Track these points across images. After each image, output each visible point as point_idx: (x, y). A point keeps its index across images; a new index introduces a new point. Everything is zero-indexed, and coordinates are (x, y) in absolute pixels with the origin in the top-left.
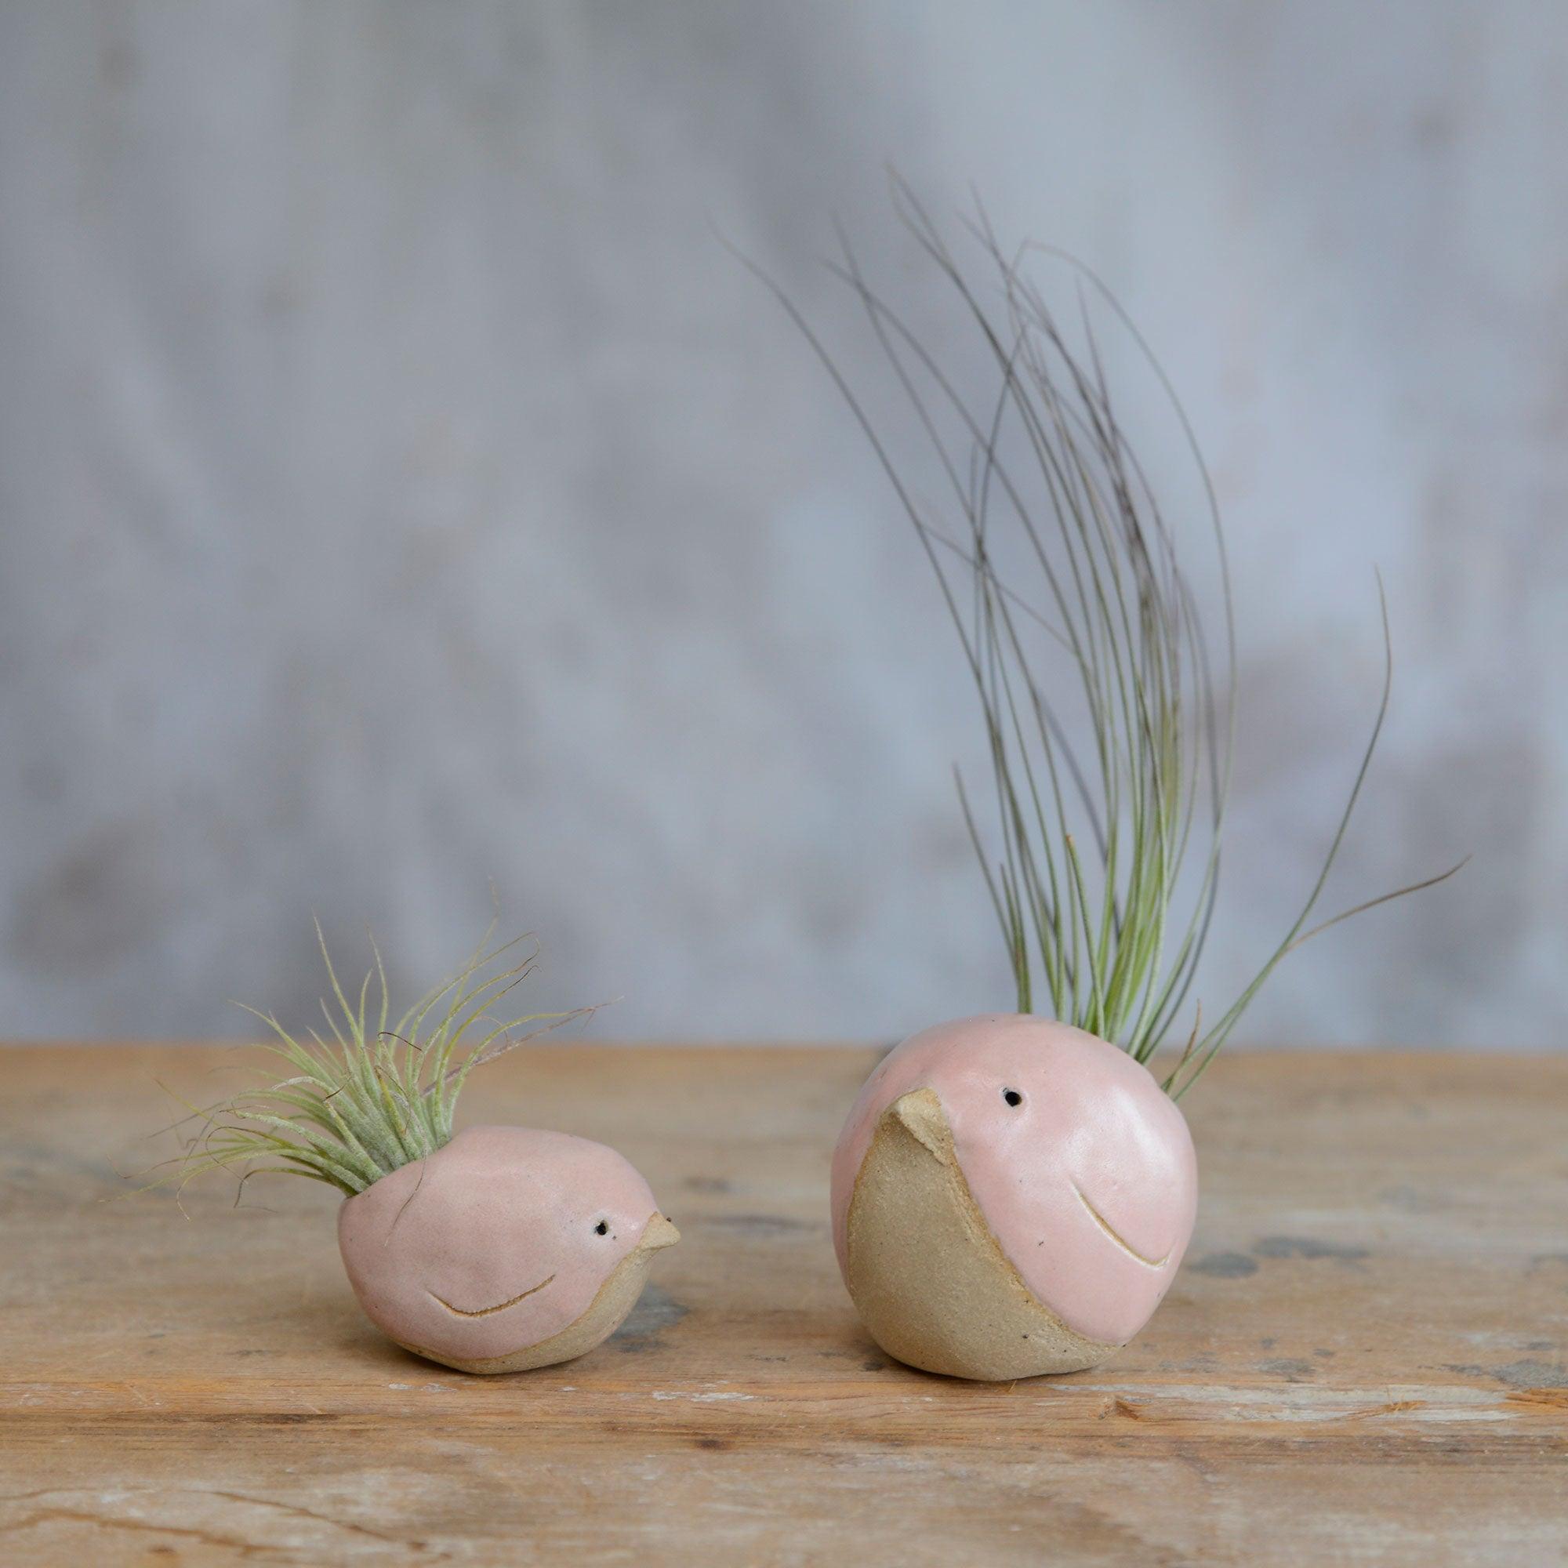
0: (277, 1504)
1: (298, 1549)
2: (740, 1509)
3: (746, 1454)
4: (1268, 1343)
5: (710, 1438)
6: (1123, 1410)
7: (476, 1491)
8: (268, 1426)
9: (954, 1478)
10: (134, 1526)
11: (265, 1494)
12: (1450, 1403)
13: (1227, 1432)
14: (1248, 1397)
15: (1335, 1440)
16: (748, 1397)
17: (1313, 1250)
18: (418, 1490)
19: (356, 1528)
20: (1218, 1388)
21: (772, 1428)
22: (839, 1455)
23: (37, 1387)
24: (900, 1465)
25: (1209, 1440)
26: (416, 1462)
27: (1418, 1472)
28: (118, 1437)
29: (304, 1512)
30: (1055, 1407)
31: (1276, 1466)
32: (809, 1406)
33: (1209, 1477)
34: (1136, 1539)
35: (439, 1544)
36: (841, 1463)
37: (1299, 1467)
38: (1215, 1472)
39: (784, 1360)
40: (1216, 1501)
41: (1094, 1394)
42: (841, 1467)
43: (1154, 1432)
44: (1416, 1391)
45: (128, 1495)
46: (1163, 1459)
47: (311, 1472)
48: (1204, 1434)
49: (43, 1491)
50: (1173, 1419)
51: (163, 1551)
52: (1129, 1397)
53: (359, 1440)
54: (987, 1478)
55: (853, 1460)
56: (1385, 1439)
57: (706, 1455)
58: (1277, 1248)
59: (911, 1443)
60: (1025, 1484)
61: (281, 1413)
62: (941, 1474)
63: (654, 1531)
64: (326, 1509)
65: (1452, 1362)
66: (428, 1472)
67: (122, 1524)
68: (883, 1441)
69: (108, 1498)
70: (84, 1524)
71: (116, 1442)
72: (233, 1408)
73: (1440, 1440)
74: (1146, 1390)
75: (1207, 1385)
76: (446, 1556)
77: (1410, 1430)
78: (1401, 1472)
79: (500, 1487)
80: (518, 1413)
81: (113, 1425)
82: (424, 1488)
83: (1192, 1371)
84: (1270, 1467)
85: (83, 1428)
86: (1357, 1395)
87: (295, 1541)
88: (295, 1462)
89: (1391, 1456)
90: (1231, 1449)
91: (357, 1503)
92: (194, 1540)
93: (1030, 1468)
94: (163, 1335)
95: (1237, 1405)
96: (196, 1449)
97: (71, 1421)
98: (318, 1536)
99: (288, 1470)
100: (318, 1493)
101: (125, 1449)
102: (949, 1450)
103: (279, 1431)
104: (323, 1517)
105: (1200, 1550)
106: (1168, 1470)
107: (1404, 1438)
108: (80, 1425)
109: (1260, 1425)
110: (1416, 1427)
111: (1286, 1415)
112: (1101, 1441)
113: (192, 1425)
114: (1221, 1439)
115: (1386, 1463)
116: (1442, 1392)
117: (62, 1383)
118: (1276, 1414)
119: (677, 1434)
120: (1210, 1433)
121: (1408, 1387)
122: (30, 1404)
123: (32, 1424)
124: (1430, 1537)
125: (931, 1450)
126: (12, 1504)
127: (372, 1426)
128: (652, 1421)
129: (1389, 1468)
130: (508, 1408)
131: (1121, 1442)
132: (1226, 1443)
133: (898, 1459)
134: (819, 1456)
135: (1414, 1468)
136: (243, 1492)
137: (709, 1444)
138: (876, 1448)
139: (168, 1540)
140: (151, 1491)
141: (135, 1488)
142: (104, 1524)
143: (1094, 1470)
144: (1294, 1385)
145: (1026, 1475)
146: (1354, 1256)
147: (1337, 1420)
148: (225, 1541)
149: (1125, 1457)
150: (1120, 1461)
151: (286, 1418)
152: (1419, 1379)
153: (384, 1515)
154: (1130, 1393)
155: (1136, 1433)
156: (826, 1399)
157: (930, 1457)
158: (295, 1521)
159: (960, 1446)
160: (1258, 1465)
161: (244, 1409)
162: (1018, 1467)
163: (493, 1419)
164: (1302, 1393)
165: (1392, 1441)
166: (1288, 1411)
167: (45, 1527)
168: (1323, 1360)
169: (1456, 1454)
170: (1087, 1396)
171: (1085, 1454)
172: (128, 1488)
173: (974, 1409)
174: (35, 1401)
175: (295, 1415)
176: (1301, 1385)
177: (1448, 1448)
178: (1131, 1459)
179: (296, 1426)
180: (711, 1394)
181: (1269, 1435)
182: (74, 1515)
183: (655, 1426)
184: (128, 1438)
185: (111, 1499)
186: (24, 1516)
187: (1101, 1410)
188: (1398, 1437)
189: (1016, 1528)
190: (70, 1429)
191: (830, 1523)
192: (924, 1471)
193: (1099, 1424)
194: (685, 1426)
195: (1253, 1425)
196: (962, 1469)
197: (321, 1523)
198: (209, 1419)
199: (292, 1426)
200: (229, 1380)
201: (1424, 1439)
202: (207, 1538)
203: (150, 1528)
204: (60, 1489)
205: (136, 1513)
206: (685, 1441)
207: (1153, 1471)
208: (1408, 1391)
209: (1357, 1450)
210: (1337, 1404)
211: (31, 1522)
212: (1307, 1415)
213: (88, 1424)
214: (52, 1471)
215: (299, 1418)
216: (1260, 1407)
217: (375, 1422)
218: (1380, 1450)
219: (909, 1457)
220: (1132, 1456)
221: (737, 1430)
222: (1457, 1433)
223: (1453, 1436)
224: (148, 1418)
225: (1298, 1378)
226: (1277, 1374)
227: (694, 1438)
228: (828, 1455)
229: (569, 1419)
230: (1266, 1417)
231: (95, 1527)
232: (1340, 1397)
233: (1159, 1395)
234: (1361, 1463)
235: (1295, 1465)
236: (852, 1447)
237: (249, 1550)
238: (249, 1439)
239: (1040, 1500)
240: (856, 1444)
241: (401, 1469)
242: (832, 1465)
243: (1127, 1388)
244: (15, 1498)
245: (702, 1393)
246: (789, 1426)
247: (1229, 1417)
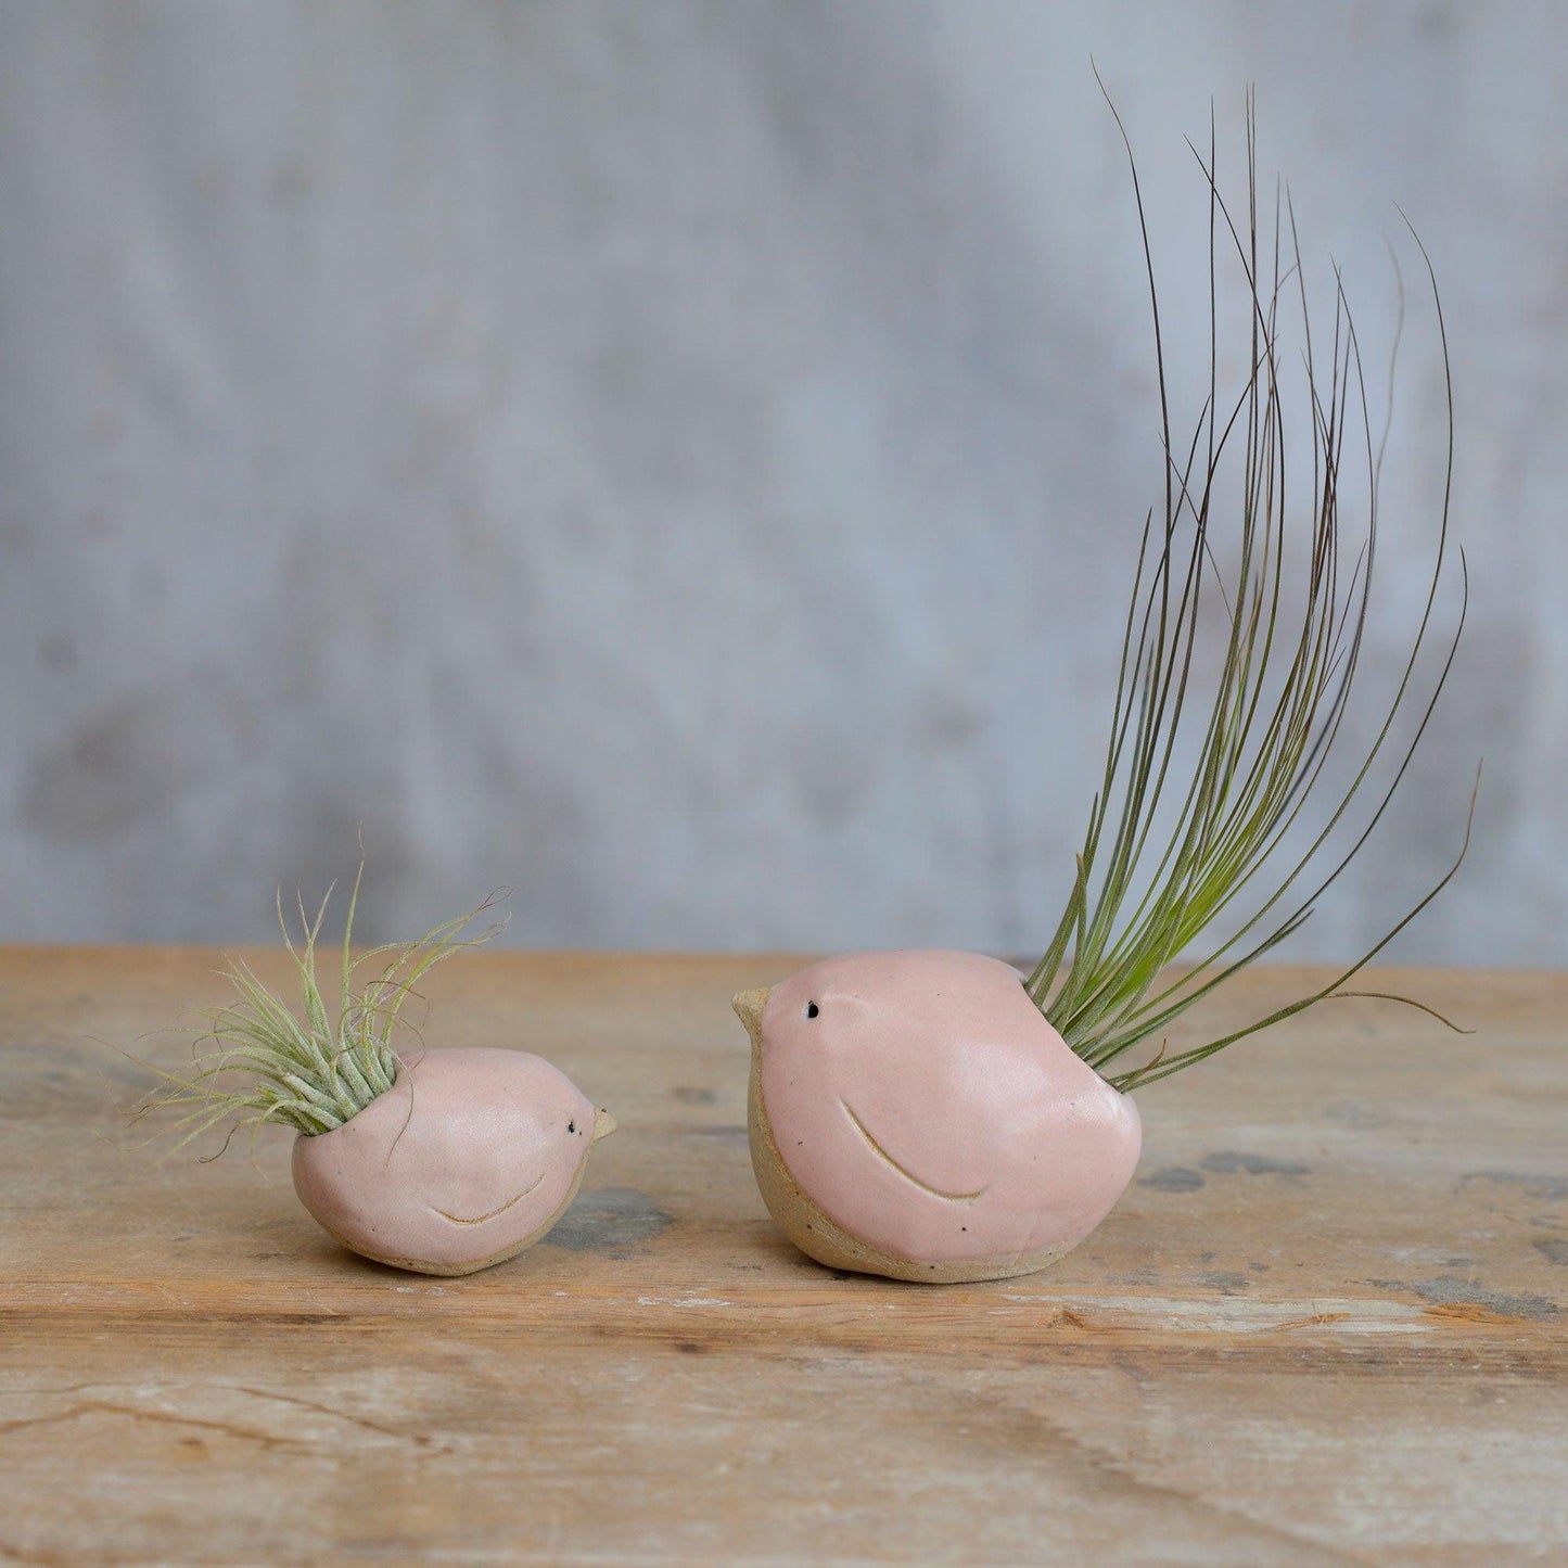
0: (295, 1401)
1: (315, 1443)
2: (716, 1410)
3: (722, 1358)
4: (1207, 1257)
5: (690, 1342)
6: (1070, 1318)
7: (474, 1391)
8: (286, 1326)
9: (910, 1383)
10: (167, 1419)
11: (284, 1391)
12: (1370, 1315)
13: (1165, 1341)
14: (1185, 1308)
15: (1262, 1350)
16: (725, 1304)
17: (1258, 1167)
18: (423, 1389)
19: (367, 1424)
20: (1157, 1299)
21: (746, 1333)
22: (807, 1360)
23: (75, 1286)
24: (862, 1370)
25: (1146, 1349)
26: (421, 1362)
27: (1336, 1382)
28: (151, 1335)
29: (319, 1408)
30: (1007, 1315)
31: (1206, 1375)
32: (781, 1312)
33: (1143, 1385)
34: (1073, 1443)
35: (441, 1439)
36: (809, 1367)
37: (1227, 1375)
38: (1150, 1380)
39: (759, 1269)
40: (1149, 1407)
41: (1044, 1304)
42: (808, 1372)
43: (1097, 1341)
44: (1340, 1304)
45: (158, 1390)
46: (1103, 1367)
47: (325, 1370)
48: (1143, 1343)
49: (83, 1386)
50: (1116, 1328)
51: (192, 1443)
52: (1076, 1307)
53: (371, 1340)
54: (942, 1383)
55: (819, 1364)
56: (1309, 1350)
57: (684, 1358)
58: (1223, 1163)
59: (874, 1349)
60: (974, 1390)
61: (298, 1313)
62: (899, 1378)
63: (636, 1430)
64: (340, 1406)
65: (1375, 1278)
66: (433, 1372)
67: (156, 1417)
68: (847, 1347)
69: (142, 1393)
70: (121, 1417)
71: (149, 1339)
72: (255, 1308)
73: (1358, 1352)
74: (1091, 1301)
75: (1149, 1297)
76: (448, 1450)
77: (1332, 1342)
78: (1320, 1382)
79: (497, 1386)
80: (514, 1316)
81: (145, 1324)
82: (429, 1387)
83: (1135, 1283)
84: (1201, 1376)
85: (118, 1326)
86: (1285, 1308)
87: (311, 1435)
88: (311, 1361)
89: (1311, 1366)
90: (1166, 1357)
91: (367, 1400)
92: (220, 1433)
93: (981, 1374)
94: (189, 1238)
95: (1175, 1315)
96: (221, 1348)
97: (105, 1319)
98: (332, 1431)
99: (304, 1369)
100: (332, 1390)
101: (157, 1346)
102: (908, 1356)
103: (296, 1330)
104: (337, 1413)
105: (1131, 1454)
106: (1106, 1378)
107: (1326, 1350)
108: (114, 1323)
109: (1194, 1335)
110: (1339, 1340)
111: (1219, 1325)
112: (1047, 1348)
113: (216, 1324)
114: (1157, 1348)
115: (1308, 1373)
116: (1365, 1305)
117: (99, 1283)
118: (1209, 1324)
119: (658, 1338)
120: (1148, 1343)
121: (1332, 1300)
122: (68, 1301)
123: (71, 1321)
124: (1341, 1444)
125: (890, 1356)
126: (55, 1397)
127: (380, 1327)
128: (637, 1326)
129: (1310, 1378)
130: (505, 1311)
131: (1067, 1351)
132: (1162, 1352)
133: (860, 1364)
134: (789, 1360)
135: (1333, 1378)
136: (263, 1388)
137: (688, 1348)
138: (842, 1354)
139: (197, 1432)
140: (182, 1387)
141: (166, 1383)
142: (139, 1416)
143: (1038, 1377)
144: (1228, 1298)
145: (976, 1380)
146: (1294, 1172)
147: (1266, 1330)
148: (249, 1434)
149: (1068, 1365)
150: (1064, 1368)
151: (302, 1319)
152: (1345, 1293)
153: (393, 1412)
154: (1078, 1304)
155: (1080, 1342)
156: (797, 1306)
157: (889, 1362)
158: (312, 1416)
159: (918, 1352)
160: (1190, 1374)
161: (265, 1308)
162: (969, 1373)
163: (490, 1321)
164: (1235, 1305)
165: (1315, 1352)
166: (1222, 1322)
167: (85, 1418)
168: (1256, 1274)
169: (1372, 1365)
170: (1037, 1305)
171: (1031, 1362)
172: (161, 1384)
173: (933, 1316)
174: (73, 1299)
175: (312, 1316)
176: (1234, 1298)
177: (1366, 1359)
178: (1073, 1367)
179: (312, 1326)
180: (691, 1301)
181: (1200, 1344)
182: (110, 1408)
183: (639, 1330)
184: (159, 1336)
185: (145, 1394)
186: (67, 1408)
187: (1050, 1320)
188: (1321, 1348)
189: (964, 1431)
190: (106, 1326)
191: (796, 1424)
192: (884, 1376)
193: (1047, 1333)
194: (667, 1331)
195: (1188, 1335)
196: (920, 1374)
197: (334, 1418)
198: (232, 1319)
199: (307, 1326)
200: (249, 1282)
201: (1343, 1351)
202: (232, 1431)
203: (182, 1422)
204: (98, 1384)
205: (167, 1407)
206: (666, 1345)
207: (1094, 1378)
208: (1334, 1304)
209: (1282, 1360)
210: (1267, 1315)
211: (74, 1414)
212: (1241, 1326)
213: (122, 1322)
214: (90, 1367)
215: (315, 1319)
216: (1198, 1318)
217: (383, 1324)
218: (1304, 1360)
219: (870, 1363)
220: (1074, 1364)
221: (714, 1335)
222: (1375, 1345)
223: (1371, 1348)
224: (177, 1316)
225: (1232, 1291)
226: (1214, 1287)
227: (673, 1342)
228: (796, 1360)
229: (561, 1323)
230: (1201, 1328)
231: (131, 1419)
232: (1271, 1309)
233: (1103, 1306)
234: (1284, 1373)
235: (1223, 1374)
236: (818, 1353)
237: (270, 1443)
238: (270, 1338)
239: (988, 1404)
240: (822, 1350)
241: (407, 1368)
242: (800, 1369)
243: (1074, 1299)
244: (59, 1392)
245: (685, 1298)
246: (762, 1331)
247: (1168, 1327)
